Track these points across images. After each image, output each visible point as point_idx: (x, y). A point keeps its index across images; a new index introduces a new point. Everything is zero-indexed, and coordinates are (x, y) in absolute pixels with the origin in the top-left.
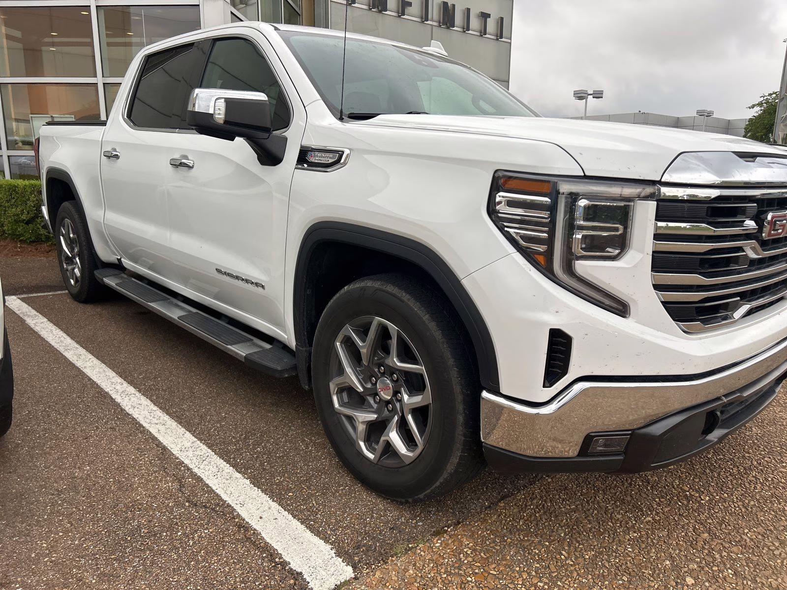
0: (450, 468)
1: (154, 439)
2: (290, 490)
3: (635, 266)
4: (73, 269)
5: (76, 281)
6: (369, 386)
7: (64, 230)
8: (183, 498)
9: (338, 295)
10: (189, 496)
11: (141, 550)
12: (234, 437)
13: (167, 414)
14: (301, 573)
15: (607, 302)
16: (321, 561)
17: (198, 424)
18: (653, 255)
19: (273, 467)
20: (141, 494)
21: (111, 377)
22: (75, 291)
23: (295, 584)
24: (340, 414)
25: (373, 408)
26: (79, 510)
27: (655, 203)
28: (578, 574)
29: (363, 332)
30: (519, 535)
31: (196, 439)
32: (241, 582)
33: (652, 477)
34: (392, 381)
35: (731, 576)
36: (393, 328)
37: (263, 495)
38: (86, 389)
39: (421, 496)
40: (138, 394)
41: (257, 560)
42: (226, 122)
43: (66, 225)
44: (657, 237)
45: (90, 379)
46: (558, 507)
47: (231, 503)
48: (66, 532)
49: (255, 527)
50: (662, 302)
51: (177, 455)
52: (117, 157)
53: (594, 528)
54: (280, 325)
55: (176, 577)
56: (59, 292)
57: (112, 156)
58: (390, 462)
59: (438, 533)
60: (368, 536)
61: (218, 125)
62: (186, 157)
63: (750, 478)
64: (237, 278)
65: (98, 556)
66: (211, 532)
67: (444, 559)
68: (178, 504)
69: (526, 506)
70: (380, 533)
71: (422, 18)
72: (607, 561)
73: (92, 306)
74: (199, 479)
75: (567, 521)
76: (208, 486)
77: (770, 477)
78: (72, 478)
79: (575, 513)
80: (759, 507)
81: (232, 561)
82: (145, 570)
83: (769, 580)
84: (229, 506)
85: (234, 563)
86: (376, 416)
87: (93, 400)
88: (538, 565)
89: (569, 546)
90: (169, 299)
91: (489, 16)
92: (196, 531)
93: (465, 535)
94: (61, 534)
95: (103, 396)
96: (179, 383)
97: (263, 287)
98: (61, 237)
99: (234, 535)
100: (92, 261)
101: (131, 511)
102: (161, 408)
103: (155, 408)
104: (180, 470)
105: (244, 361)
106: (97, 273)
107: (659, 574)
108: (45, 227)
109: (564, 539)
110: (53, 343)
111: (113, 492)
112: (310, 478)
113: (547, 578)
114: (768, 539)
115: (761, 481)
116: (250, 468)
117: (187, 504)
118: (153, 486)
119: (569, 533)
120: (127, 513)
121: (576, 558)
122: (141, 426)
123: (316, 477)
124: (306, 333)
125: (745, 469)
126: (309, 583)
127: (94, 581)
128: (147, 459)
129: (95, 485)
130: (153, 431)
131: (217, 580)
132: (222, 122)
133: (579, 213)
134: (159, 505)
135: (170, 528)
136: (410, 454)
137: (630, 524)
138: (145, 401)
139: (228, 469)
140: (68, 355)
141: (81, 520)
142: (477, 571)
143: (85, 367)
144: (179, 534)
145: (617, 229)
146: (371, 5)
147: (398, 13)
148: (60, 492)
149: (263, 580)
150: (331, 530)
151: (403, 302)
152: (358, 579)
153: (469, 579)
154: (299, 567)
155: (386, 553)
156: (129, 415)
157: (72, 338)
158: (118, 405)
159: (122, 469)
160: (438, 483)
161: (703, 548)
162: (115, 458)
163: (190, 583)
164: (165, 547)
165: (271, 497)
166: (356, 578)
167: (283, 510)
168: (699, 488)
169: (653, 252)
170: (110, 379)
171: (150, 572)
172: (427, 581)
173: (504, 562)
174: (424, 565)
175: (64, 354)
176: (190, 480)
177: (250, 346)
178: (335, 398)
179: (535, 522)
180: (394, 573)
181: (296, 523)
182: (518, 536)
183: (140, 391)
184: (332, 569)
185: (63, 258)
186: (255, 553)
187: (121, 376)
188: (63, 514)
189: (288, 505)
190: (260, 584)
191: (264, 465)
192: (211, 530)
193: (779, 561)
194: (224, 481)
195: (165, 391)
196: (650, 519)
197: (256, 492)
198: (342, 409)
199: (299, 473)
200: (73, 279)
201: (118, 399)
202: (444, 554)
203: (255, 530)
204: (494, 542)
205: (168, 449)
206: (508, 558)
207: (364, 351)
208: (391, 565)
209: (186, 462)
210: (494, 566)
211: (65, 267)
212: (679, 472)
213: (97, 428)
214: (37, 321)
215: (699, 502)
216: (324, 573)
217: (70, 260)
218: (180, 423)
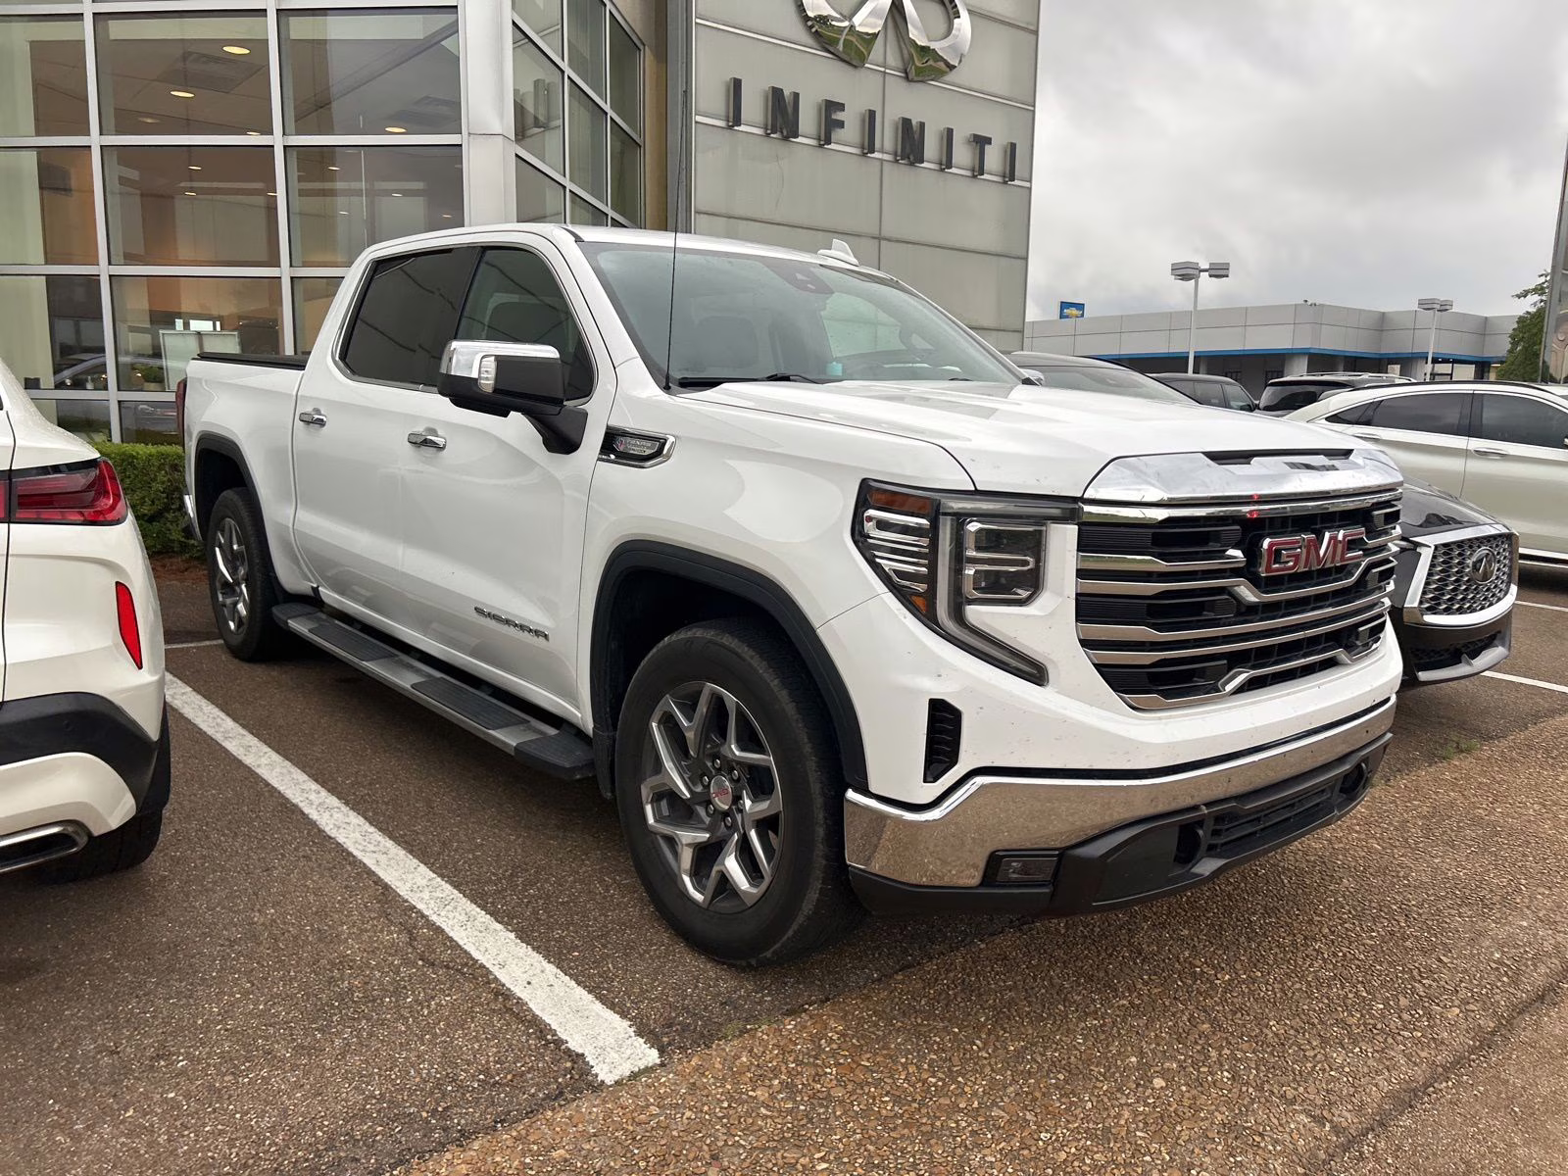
0: (808, 906)
1: (371, 873)
2: (575, 948)
3: (1052, 614)
4: (235, 604)
5: (240, 624)
6: (699, 789)
7: (223, 537)
8: (415, 954)
9: (654, 650)
10: (423, 952)
11: (354, 1019)
12: (494, 874)
13: (390, 838)
14: (583, 1055)
15: (1014, 663)
16: (612, 1041)
17: (439, 854)
18: (1077, 599)
19: (552, 916)
20: (352, 949)
21: (301, 781)
22: (236, 641)
23: (573, 1068)
24: (655, 834)
25: (705, 823)
26: (263, 965)
27: (1076, 527)
28: (993, 1070)
29: (689, 707)
30: (915, 1018)
31: (435, 876)
32: (496, 1062)
33: (1148, 946)
34: (732, 780)
35: (1225, 1080)
36: (731, 699)
37: (535, 954)
38: (262, 799)
39: (768, 954)
40: (345, 809)
41: (518, 1035)
42: (496, 390)
43: (227, 527)
44: (1081, 574)
45: (267, 784)
46: (985, 983)
47: (485, 964)
48: (246, 993)
49: (519, 995)
50: (1095, 665)
51: (406, 897)
52: (321, 423)
53: (1035, 1012)
54: (572, 697)
55: (404, 1053)
56: (208, 643)
57: (314, 422)
58: (725, 905)
59: (791, 1013)
60: (687, 1012)
61: (485, 395)
62: (434, 432)
63: (1310, 951)
64: (507, 622)
65: (292, 1024)
66: (455, 1000)
67: (796, 1044)
68: (407, 962)
69: (936, 980)
70: (705, 1009)
71: (863, 148)
72: (1041, 1054)
73: (264, 666)
74: (439, 930)
75: (995, 1001)
76: (451, 940)
77: (1341, 951)
78: (249, 924)
79: (1010, 991)
80: (1307, 992)
81: (484, 1036)
82: (360, 1043)
83: (1284, 1088)
84: (482, 966)
85: (487, 1038)
86: (708, 835)
87: (274, 816)
88: (935, 1057)
89: (989, 1034)
90: (397, 656)
91: (988, 141)
92: (433, 998)
93: (834, 1016)
94: (238, 996)
95: (290, 812)
96: (409, 793)
97: (546, 636)
98: (217, 549)
99: (488, 1004)
100: (269, 590)
101: (338, 969)
102: (380, 830)
103: (372, 829)
104: (410, 917)
105: (513, 754)
106: (277, 611)
107: (1114, 1073)
108: (188, 531)
109: (984, 1025)
110: (204, 727)
111: (311, 943)
112: (608, 932)
113: (944, 1073)
114: (1304, 1035)
115: (1326, 956)
116: (515, 917)
117: (420, 963)
118: (370, 937)
119: (994, 1016)
120: (333, 972)
121: (996, 1048)
122: (350, 854)
123: (618, 931)
124: (608, 709)
125: (1306, 938)
126: (592, 1067)
127: (288, 1055)
128: (360, 901)
129: (283, 934)
130: (369, 861)
131: (462, 1060)
132: (489, 390)
133: (970, 542)
134: (378, 963)
135: (396, 993)
136: (754, 891)
137: (1092, 1008)
138: (355, 819)
139: (483, 917)
140: (231, 746)
141: (266, 979)
142: (841, 1061)
143: (259, 766)
144: (409, 1000)
145: (1026, 563)
146: (769, 127)
147: (819, 139)
148: (232, 943)
149: (528, 1061)
150: (632, 1002)
151: (744, 660)
152: (665, 1066)
153: (828, 1070)
154: (581, 1046)
155: (711, 1035)
156: (330, 838)
157: (235, 720)
158: (313, 824)
159: (322, 913)
160: (790, 933)
161: (1196, 1043)
162: (311, 898)
163: (424, 1061)
164: (389, 1016)
165: (546, 957)
166: (662, 1065)
167: (562, 974)
168: (1219, 963)
169: (1077, 594)
170: (298, 784)
171: (366, 1046)
172: (765, 1071)
173: (885, 1052)
174: (764, 1052)
175: (223, 744)
176: (425, 931)
177: (525, 730)
178: (649, 809)
179: (945, 1002)
180: (719, 1060)
181: (580, 992)
182: (913, 1020)
183: (347, 803)
184: (629, 1052)
185: (218, 585)
186: (517, 1028)
187: (316, 781)
188: (239, 972)
189: (570, 968)
190: (522, 1066)
191: (538, 914)
192: (454, 997)
193: (1309, 1065)
194: (476, 933)
195: (387, 804)
196: (1125, 1002)
197: (523, 949)
198: (658, 825)
199: (591, 926)
200: (233, 621)
201: (314, 815)
202: (797, 1038)
203: (519, 998)
204: (876, 1025)
205: (392, 888)
206: (893, 1046)
207: (690, 735)
208: (716, 1050)
209: (420, 906)
210: (868, 1056)
211: (221, 599)
212: (1196, 939)
213: (283, 855)
214: (174, 691)
215: (1212, 982)
216: (616, 1056)
217: (230, 589)
218: (411, 852)
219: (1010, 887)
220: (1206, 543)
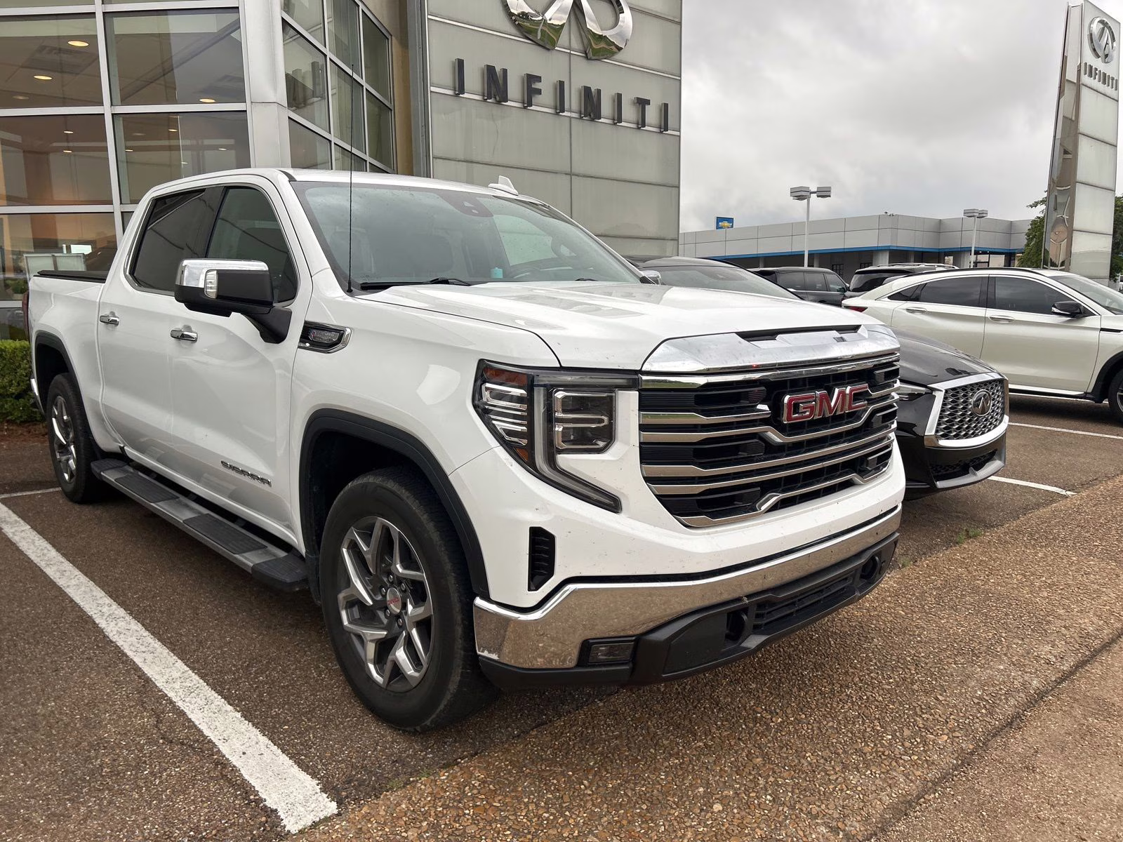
0: (453, 687)
1: (137, 669)
2: (286, 722)
3: (621, 459)
4: (68, 460)
5: (71, 476)
6: (379, 598)
7: (57, 409)
8: (158, 734)
9: (342, 492)
10: (166, 732)
11: (100, 790)
12: (234, 666)
13: (159, 640)
14: (276, 810)
15: (595, 496)
16: (302, 797)
17: (195, 651)
18: (640, 447)
19: (273, 698)
20: (109, 733)
21: (98, 597)
22: (70, 488)
23: (267, 822)
24: (350, 633)
25: (383, 623)
26: (37, 749)
27: (637, 392)
28: (593, 805)
29: (367, 536)
30: (541, 765)
31: (188, 669)
32: (206, 821)
33: (725, 698)
34: (401, 591)
35: (767, 802)
36: (395, 529)
37: (254, 729)
38: (65, 613)
39: (428, 722)
40: (128, 618)
41: (229, 798)
42: (218, 296)
43: (59, 404)
44: (643, 428)
45: (72, 601)
46: (598, 733)
47: (212, 739)
48: (17, 773)
49: (235, 763)
50: (656, 496)
51: (161, 687)
52: (115, 323)
53: (632, 755)
54: (290, 527)
55: (133, 816)
56: (51, 490)
57: (111, 322)
58: (398, 686)
59: (447, 766)
60: (365, 771)
61: (211, 300)
62: (189, 328)
63: (843, 696)
64: (243, 472)
65: (50, 796)
66: (183, 771)
67: (446, 792)
68: (151, 742)
69: (562, 733)
70: (380, 766)
71: (556, 109)
72: (631, 789)
73: (91, 507)
74: (182, 714)
75: (603, 748)
76: (190, 720)
77: (866, 695)
78: (33, 715)
79: (616, 740)
80: (836, 729)
81: (200, 799)
82: (100, 810)
83: (811, 806)
84: (210, 741)
85: (202, 801)
86: (385, 633)
87: (71, 626)
88: (551, 796)
89: (595, 776)
90: (178, 498)
91: (648, 102)
92: (165, 770)
93: (479, 767)
94: (12, 774)
95: (85, 621)
96: (182, 603)
97: (269, 483)
98: (54, 420)
99: (208, 773)
100: (90, 451)
101: (95, 750)
102: (153, 634)
103: (147, 633)
104: (161, 704)
105: (250, 572)
106: (94, 466)
107: (685, 802)
108: (35, 405)
109: (593, 768)
110: (33, 557)
111: (77, 730)
112: (314, 709)
113: (555, 809)
114: (830, 763)
115: (854, 699)
116: (244, 700)
117: (161, 741)
118: (125, 722)
119: (600, 760)
120: (89, 752)
121: (599, 787)
122: (124, 655)
123: (322, 708)
124: (314, 538)
125: (841, 686)
126: (282, 820)
127: (42, 821)
128: (124, 693)
129: (57, 722)
130: (138, 660)
131: (179, 820)
132: (214, 296)
133: (558, 406)
134: (128, 743)
135: (138, 767)
136: (417, 674)
137: (676, 750)
138: (135, 626)
139: (219, 701)
140: (50, 572)
141: (36, 760)
142: (478, 803)
143: (68, 586)
144: (146, 772)
145: (601, 421)
146: (486, 95)
147: (523, 103)
148: (16, 730)
149: (231, 818)
150: (323, 764)
151: (402, 500)
152: (341, 815)
153: (467, 812)
154: (276, 803)
155: (381, 788)
156: (112, 642)
157: (58, 550)
158: (101, 631)
159: (92, 704)
160: (442, 707)
161: (750, 774)
162: (86, 692)
163: (148, 822)
164: (128, 787)
165: (261, 731)
166: (339, 814)
167: (272, 744)
168: (775, 709)
169: (640, 443)
170: (97, 600)
171: (105, 812)
172: (419, 815)
173: (513, 794)
174: (420, 799)
175: (45, 570)
176: (170, 714)
177: (261, 554)
178: (344, 614)
179: (565, 751)
180: (383, 807)
181: (284, 759)
182: (539, 767)
183: (131, 614)
184: (313, 806)
185: (56, 446)
186: (228, 791)
187: (111, 597)
188: (17, 754)
189: (280, 739)
190: (226, 823)
191: (263, 696)
192: (183, 768)
193: (831, 787)
194: (211, 714)
195: (162, 612)
196: (701, 744)
197: (246, 726)
198: (349, 626)
199: (303, 704)
200: (67, 473)
201: (102, 623)
202: (447, 787)
203: (234, 766)
204: (510, 772)
205: (151, 681)
206: (520, 789)
207: (368, 557)
208: (383, 800)
209: (171, 694)
210: (500, 798)
211: (58, 457)
212: (760, 691)
213: (71, 658)
214: (16, 528)
215: (768, 725)
216: (302, 809)
217: (64, 449)
218: (173, 651)
219: (600, 666)
220: (738, 401)
